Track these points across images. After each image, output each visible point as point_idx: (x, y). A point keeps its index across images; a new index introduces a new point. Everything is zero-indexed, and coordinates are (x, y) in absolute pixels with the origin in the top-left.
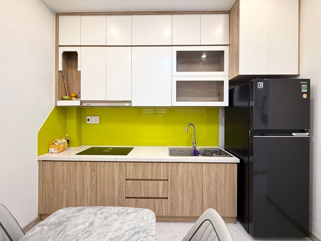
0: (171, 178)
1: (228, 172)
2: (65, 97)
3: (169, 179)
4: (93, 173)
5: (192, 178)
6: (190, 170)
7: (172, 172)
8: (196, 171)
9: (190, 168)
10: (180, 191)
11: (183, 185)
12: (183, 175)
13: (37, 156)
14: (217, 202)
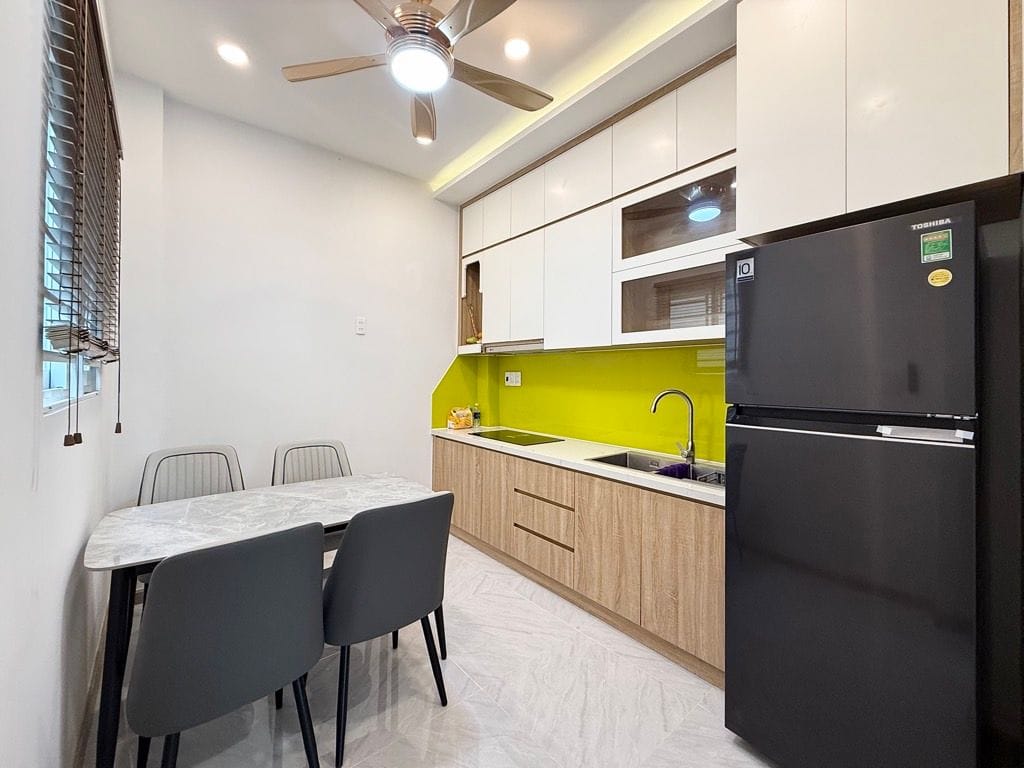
0: (579, 507)
1: (706, 529)
2: (470, 340)
3: (577, 509)
5: (620, 522)
6: (615, 499)
7: (581, 494)
8: (628, 505)
9: (614, 493)
10: (595, 540)
11: (600, 530)
12: (602, 508)
13: (431, 426)
14: (677, 604)
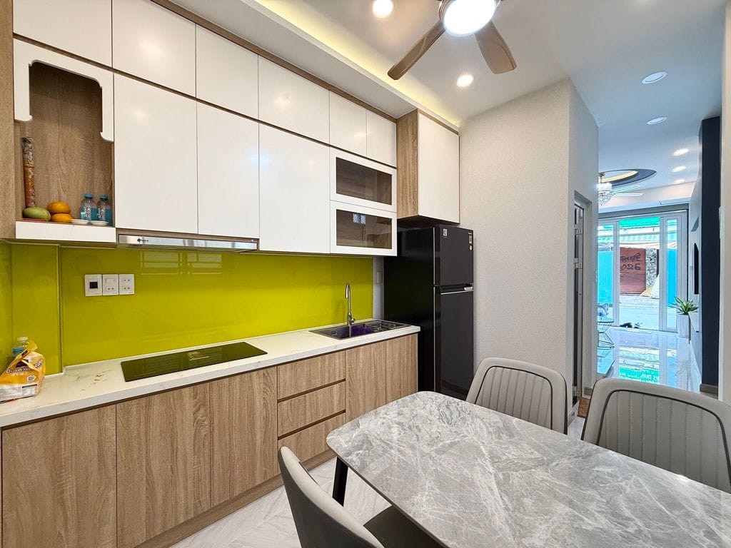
0: (349, 375)
1: (410, 347)
3: (347, 377)
4: (202, 410)
5: (375, 368)
6: (372, 355)
7: (350, 364)
8: (379, 354)
9: (372, 351)
10: (360, 391)
11: (364, 381)
12: (364, 366)
